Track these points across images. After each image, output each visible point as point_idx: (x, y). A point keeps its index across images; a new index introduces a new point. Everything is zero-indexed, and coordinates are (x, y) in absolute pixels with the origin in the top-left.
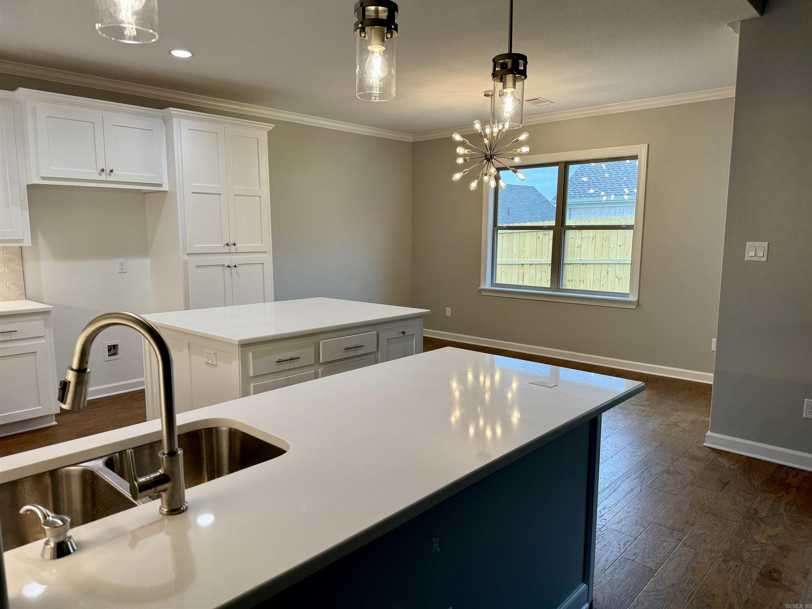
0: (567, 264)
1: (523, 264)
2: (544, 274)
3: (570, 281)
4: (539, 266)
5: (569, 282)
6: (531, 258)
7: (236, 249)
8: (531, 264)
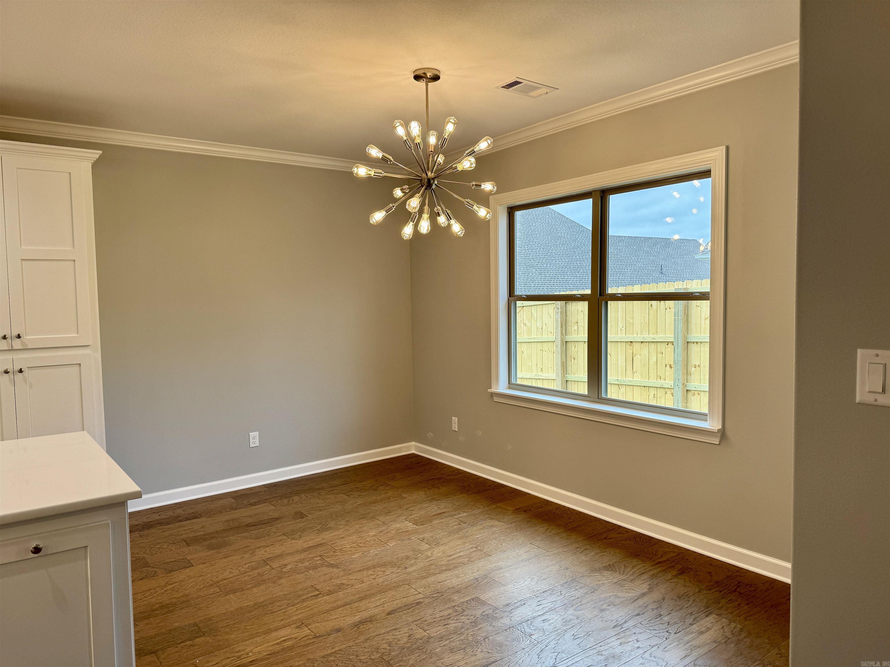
0: (691, 342)
1: (631, 342)
2: (660, 355)
3: (697, 366)
4: (653, 344)
5: (695, 367)
6: (641, 333)
7: (23, 343)
8: (642, 342)
